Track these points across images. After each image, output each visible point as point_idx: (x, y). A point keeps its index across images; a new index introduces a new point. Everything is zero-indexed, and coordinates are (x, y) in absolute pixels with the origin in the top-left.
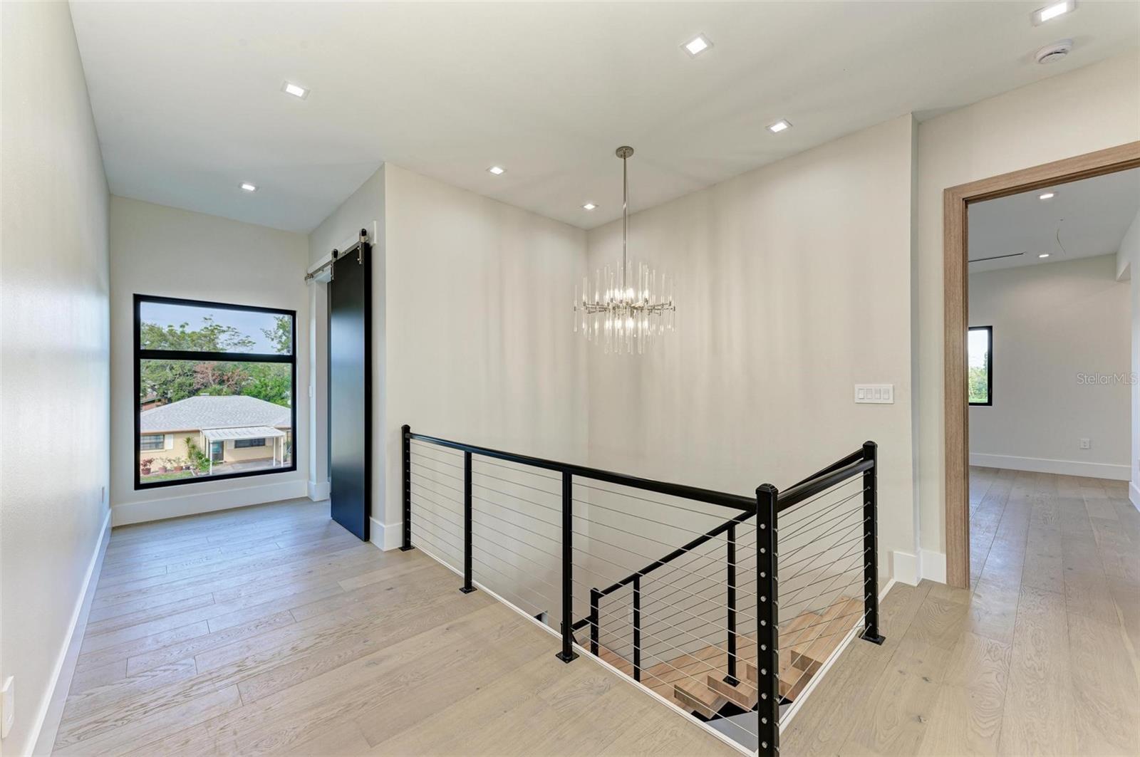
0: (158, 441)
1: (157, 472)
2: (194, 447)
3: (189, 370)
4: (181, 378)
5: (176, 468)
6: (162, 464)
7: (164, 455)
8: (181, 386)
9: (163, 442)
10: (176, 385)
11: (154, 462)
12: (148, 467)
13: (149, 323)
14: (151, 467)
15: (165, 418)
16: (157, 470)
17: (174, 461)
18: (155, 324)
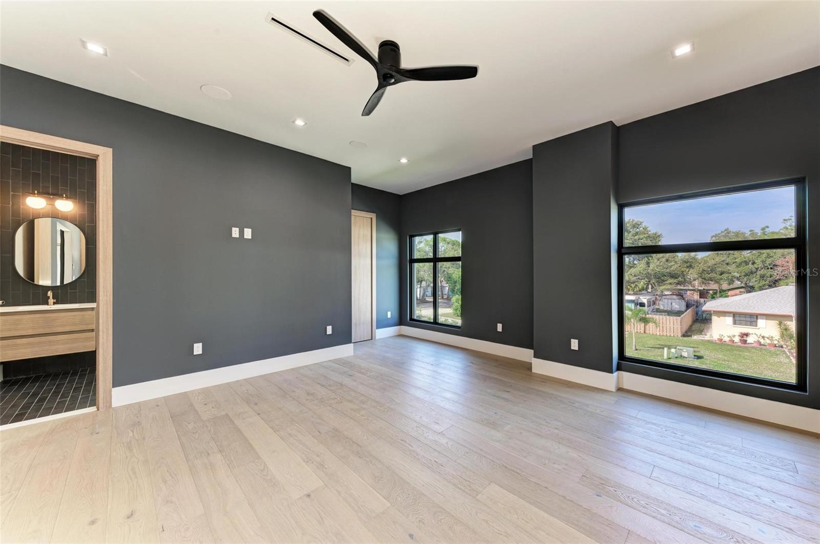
0: (752, 320)
1: (752, 344)
2: (786, 329)
3: (770, 264)
4: (762, 270)
5: (769, 345)
6: (757, 339)
7: (759, 332)
8: (762, 277)
9: (756, 322)
10: (758, 276)
11: (751, 336)
12: (745, 339)
13: (734, 231)
14: (747, 339)
15: (757, 302)
16: (753, 342)
17: (768, 338)
18: (739, 231)
